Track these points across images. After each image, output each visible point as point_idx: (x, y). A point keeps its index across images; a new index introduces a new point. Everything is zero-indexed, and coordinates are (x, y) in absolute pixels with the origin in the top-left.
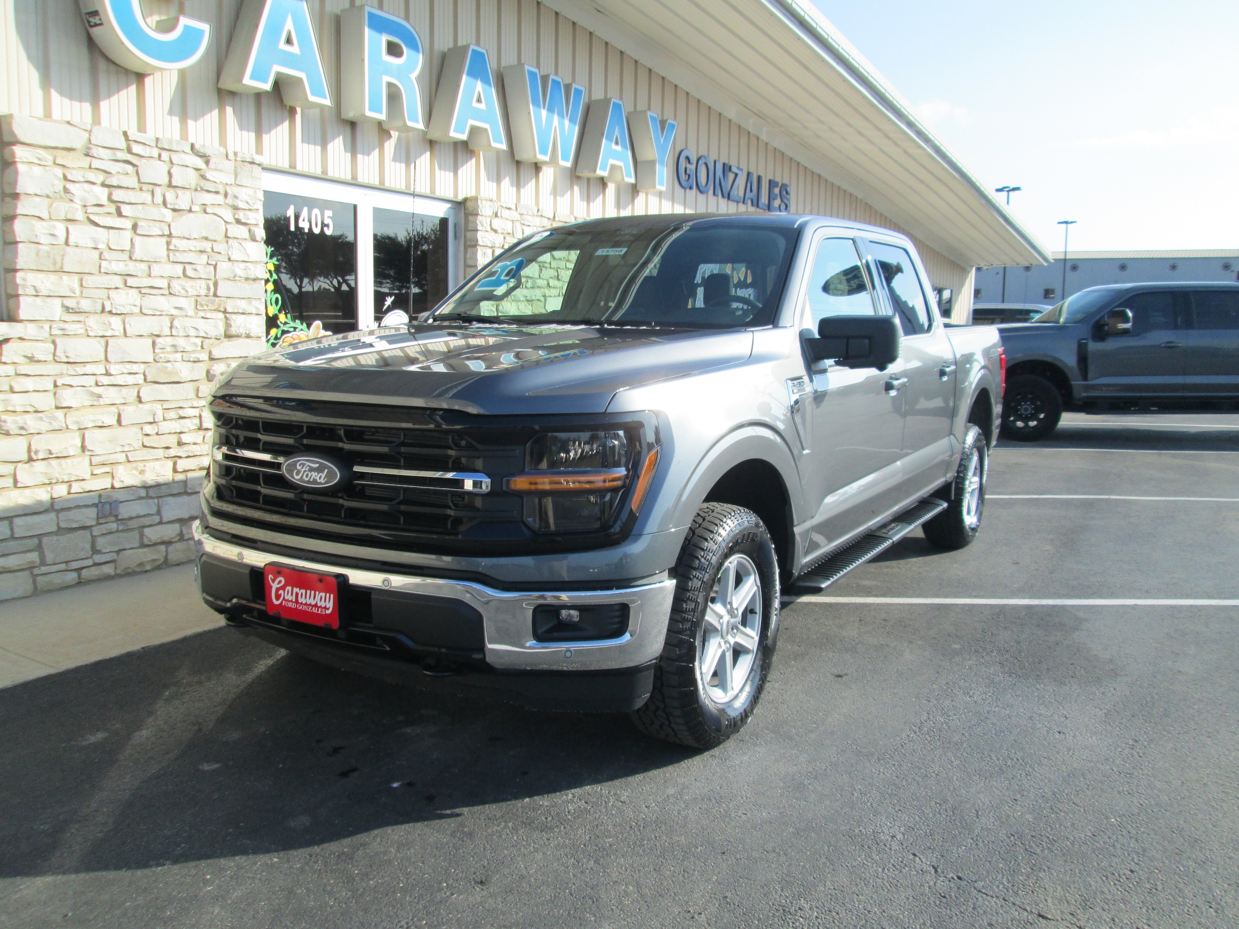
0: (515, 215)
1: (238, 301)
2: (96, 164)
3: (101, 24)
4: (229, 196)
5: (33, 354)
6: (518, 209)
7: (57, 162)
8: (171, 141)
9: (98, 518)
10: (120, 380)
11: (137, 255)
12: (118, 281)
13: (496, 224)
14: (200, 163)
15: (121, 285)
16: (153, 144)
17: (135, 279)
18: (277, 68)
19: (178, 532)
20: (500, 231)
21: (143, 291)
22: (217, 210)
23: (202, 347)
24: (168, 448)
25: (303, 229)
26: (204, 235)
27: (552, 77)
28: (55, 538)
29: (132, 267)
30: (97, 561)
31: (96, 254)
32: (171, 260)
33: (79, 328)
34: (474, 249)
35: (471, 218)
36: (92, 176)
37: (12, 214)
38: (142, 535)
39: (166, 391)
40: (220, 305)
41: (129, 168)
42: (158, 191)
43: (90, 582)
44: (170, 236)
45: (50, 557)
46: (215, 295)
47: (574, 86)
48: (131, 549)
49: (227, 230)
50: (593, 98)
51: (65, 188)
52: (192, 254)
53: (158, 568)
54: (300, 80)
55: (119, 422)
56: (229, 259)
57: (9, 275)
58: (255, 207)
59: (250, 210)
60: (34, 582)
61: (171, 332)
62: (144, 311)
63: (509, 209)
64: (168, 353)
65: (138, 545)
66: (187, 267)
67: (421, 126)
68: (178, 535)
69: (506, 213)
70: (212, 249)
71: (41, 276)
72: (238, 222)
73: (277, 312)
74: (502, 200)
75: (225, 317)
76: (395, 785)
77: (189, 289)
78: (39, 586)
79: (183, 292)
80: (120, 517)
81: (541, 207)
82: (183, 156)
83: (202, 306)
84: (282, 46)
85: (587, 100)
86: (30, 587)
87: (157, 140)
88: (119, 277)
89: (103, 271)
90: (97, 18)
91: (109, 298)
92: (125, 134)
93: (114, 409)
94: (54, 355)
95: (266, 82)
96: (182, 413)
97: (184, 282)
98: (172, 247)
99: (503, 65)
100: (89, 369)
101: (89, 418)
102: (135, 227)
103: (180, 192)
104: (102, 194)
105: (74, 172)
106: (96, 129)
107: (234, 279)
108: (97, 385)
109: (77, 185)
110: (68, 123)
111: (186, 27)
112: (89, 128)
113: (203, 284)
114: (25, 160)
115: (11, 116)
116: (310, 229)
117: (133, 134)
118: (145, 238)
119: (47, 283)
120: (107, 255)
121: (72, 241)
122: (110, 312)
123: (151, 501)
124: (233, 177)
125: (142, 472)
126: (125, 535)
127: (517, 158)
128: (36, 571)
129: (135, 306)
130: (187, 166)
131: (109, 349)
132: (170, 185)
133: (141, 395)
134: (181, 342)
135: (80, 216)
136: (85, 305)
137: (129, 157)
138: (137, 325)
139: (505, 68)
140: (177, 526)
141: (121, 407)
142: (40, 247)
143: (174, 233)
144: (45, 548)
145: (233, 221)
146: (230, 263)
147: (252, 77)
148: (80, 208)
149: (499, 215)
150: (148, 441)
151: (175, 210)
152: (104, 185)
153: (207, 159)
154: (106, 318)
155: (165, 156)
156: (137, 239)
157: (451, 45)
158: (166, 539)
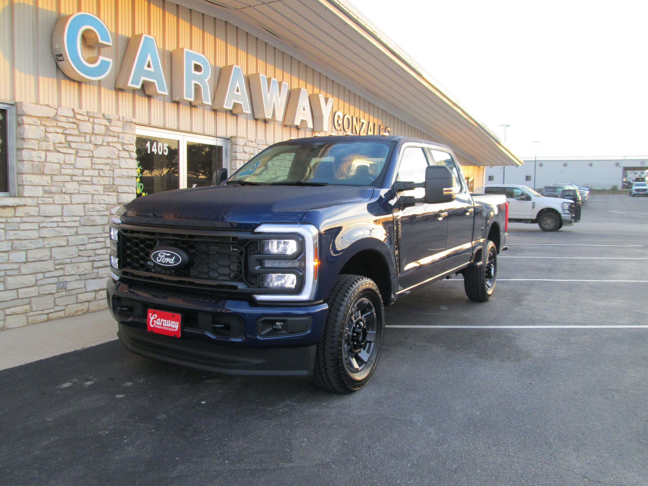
0: (255, 145)
1: (124, 187)
2: (60, 124)
3: (64, 60)
4: (120, 138)
5: (29, 212)
6: (256, 142)
7: (43, 123)
8: (94, 113)
9: (57, 289)
10: (68, 224)
11: (78, 166)
12: (68, 178)
13: (246, 149)
14: (107, 123)
15: (70, 180)
16: (86, 115)
17: (77, 177)
18: (143, 78)
19: (94, 296)
20: (247, 153)
21: (80, 183)
22: (114, 145)
23: (107, 209)
24: (90, 256)
25: (154, 152)
26: (108, 156)
27: (273, 79)
28: (37, 298)
29: (76, 172)
30: (56, 310)
31: (58, 166)
32: (93, 168)
33: (50, 200)
34: (235, 161)
35: (233, 146)
36: (58, 130)
37: (21, 147)
38: (77, 298)
39: (89, 230)
40: (115, 189)
41: (75, 126)
42: (88, 136)
43: (52, 319)
44: (92, 157)
45: (35, 308)
46: (113, 184)
47: (283, 83)
48: (72, 304)
49: (119, 154)
50: (292, 88)
51: (45, 135)
52: (102, 165)
53: (85, 313)
54: (153, 83)
55: (68, 244)
56: (120, 168)
57: (19, 176)
58: (132, 143)
59: (130, 144)
60: (27, 319)
61: (92, 202)
62: (81, 192)
63: (252, 142)
64: (91, 211)
65: (75, 302)
66: (100, 171)
67: (210, 103)
68: (94, 298)
69: (250, 144)
70: (112, 162)
71: (34, 176)
72: (124, 150)
73: (141, 192)
74: (249, 137)
75: (118, 194)
76: (203, 402)
77: (101, 182)
78: (29, 321)
79: (98, 183)
80: (67, 289)
81: (267, 141)
82: (99, 120)
83: (107, 189)
84: (146, 68)
85: (289, 89)
86: (25, 322)
87: (88, 112)
88: (69, 177)
89: (62, 173)
90: (62, 57)
91: (64, 186)
92: (73, 110)
93: (65, 238)
94: (39, 212)
95: (138, 85)
96: (97, 240)
97: (98, 178)
98: (93, 162)
99: (249, 73)
100: (55, 219)
101: (53, 242)
102: (77, 152)
103: (98, 137)
104: (62, 138)
105: (50, 128)
106: (60, 108)
107: (121, 177)
108: (58, 227)
109: (51, 134)
110: (48, 105)
111: (102, 61)
112: (57, 107)
113: (107, 179)
114: (28, 123)
115: (22, 103)
116: (157, 152)
117: (77, 110)
118: (81, 158)
119: (36, 179)
120: (64, 166)
121: (48, 160)
122: (65, 193)
123: (81, 282)
124: (122, 129)
125: (78, 268)
126: (70, 297)
127: (256, 117)
128: (28, 314)
129: (76, 189)
130: (101, 124)
131: (64, 210)
132: (93, 133)
133: (78, 231)
134: (97, 207)
135: (52, 148)
136: (54, 189)
137: (75, 121)
138: (77, 198)
139: (250, 75)
140: (93, 294)
141: (69, 237)
142: (34, 163)
143: (95, 155)
144: (32, 303)
145: (121, 149)
146: (120, 170)
147: (132, 83)
148: (52, 144)
149: (247, 145)
150: (81, 253)
151: (95, 145)
152: (63, 133)
153: (110, 120)
154: (62, 196)
155: (91, 120)
156: (78, 159)
157: (224, 65)
158: (89, 299)
